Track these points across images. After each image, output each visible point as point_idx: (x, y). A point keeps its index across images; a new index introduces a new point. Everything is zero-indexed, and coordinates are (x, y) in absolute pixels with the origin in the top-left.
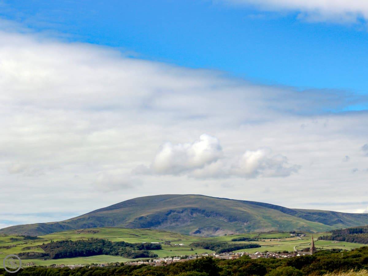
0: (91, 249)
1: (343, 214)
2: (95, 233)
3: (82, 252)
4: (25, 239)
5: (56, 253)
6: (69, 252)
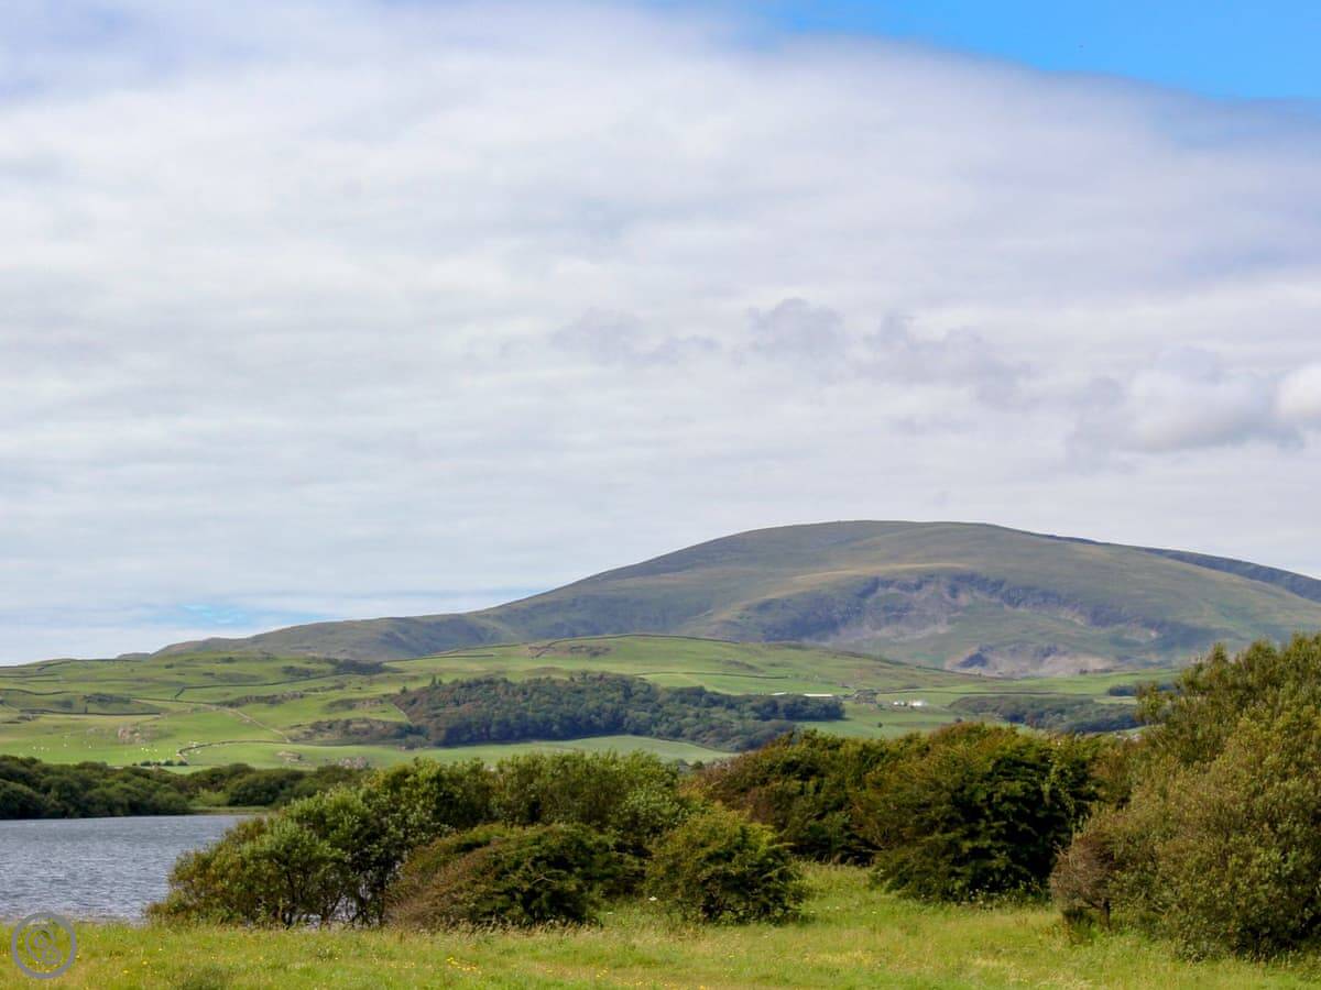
0: (581, 711)
2: (596, 654)
3: (548, 722)
4: (336, 673)
5: (451, 725)
6: (499, 723)
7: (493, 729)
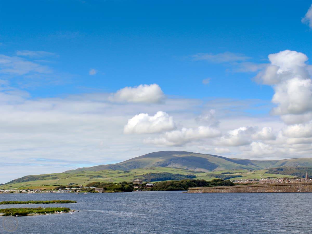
0: (166, 177)
1: (253, 161)
2: (154, 169)
3: (162, 178)
4: (124, 172)
5: (151, 179)
6: (157, 179)
7: (156, 179)
